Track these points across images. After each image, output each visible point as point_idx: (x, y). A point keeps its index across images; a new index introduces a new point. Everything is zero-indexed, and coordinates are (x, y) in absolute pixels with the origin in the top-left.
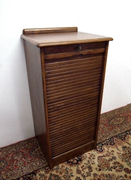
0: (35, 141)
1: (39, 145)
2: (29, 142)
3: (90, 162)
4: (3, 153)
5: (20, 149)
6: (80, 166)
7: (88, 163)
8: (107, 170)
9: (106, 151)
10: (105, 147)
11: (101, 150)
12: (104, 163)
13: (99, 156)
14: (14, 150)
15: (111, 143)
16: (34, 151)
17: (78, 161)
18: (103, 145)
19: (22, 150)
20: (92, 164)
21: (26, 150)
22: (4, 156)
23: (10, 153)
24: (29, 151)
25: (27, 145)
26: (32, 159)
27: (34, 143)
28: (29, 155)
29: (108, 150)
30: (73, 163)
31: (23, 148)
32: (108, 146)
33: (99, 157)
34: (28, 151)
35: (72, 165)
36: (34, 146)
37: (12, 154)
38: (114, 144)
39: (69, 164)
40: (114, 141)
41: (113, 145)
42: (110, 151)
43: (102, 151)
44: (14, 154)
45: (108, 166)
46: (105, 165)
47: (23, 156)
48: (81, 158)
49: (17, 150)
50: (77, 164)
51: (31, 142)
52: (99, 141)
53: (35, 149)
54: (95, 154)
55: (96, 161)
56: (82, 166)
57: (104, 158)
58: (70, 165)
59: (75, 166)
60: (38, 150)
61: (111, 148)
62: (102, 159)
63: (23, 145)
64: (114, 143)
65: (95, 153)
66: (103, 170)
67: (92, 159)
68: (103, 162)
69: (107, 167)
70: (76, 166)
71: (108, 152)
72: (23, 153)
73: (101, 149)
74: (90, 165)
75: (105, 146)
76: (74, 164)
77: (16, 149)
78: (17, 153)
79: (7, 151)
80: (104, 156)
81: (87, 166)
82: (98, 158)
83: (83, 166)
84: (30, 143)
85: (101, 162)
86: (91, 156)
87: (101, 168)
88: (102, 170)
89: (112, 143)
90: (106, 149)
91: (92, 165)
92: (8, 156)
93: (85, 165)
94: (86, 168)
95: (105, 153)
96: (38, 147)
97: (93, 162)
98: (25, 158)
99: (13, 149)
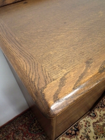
0: (31, 115)
1: (35, 119)
2: (25, 116)
3: (87, 131)
4: (3, 134)
5: (18, 126)
6: (79, 137)
7: (85, 132)
8: (103, 137)
9: (99, 116)
10: (96, 111)
11: (94, 115)
12: (99, 130)
13: (94, 123)
14: (13, 129)
15: (101, 105)
16: (33, 126)
17: (75, 131)
19: (20, 128)
20: (89, 132)
21: (24, 126)
22: (5, 138)
23: (10, 132)
24: (28, 127)
25: (24, 120)
26: (33, 137)
27: (30, 117)
28: (29, 132)
29: (100, 114)
30: (72, 134)
31: (21, 124)
32: (99, 109)
34: (26, 127)
35: (71, 137)
36: (31, 120)
37: (12, 133)
39: (69, 136)
41: (104, 107)
42: (102, 115)
43: (95, 116)
44: (14, 133)
45: (103, 132)
46: (100, 131)
47: (24, 134)
48: (78, 128)
49: (16, 128)
50: (75, 134)
51: (27, 116)
53: (33, 123)
54: (89, 121)
55: (91, 128)
56: (80, 136)
57: (98, 124)
58: (69, 137)
59: (74, 137)
60: (36, 125)
61: (102, 111)
62: (97, 126)
63: (20, 121)
65: (89, 119)
66: (99, 138)
67: (87, 126)
68: (98, 129)
69: (103, 133)
70: (76, 137)
71: (100, 116)
72: (22, 130)
73: (94, 113)
74: (87, 134)
75: (97, 109)
76: (73, 135)
77: (15, 127)
78: (17, 132)
79: (7, 132)
80: (98, 122)
81: (85, 135)
82: (93, 124)
83: (82, 136)
84: (27, 118)
85: (96, 129)
86: (87, 124)
87: (97, 136)
88: (98, 137)
89: (102, 105)
90: (98, 113)
91: (89, 134)
92: (9, 137)
93: (83, 135)
94: (84, 138)
95: (98, 118)
96: (35, 120)
97: (89, 131)
98: (26, 137)
99: (11, 128)
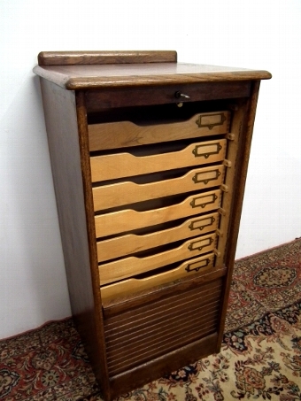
2: (70, 325)
3: (218, 376)
4: (8, 352)
5: (48, 342)
6: (193, 386)
7: (212, 378)
8: (258, 396)
9: (254, 350)
10: (250, 340)
11: (242, 346)
12: (250, 380)
13: (239, 362)
14: (35, 345)
15: (265, 329)
17: (187, 373)
18: (245, 334)
19: (53, 346)
20: (223, 380)
21: (64, 343)
22: (12, 360)
23: (25, 351)
24: (71, 346)
25: (66, 332)
26: (78, 368)
28: (71, 355)
29: (259, 348)
30: (178, 377)
31: (56, 338)
32: (258, 336)
33: (238, 364)
35: (174, 383)
37: (31, 354)
38: (273, 331)
39: (168, 381)
40: (272, 325)
41: (270, 334)
42: (264, 350)
43: (246, 349)
44: (35, 354)
45: (261, 387)
46: (254, 383)
47: (57, 359)
48: (196, 366)
49: (44, 345)
50: (185, 379)
51: (75, 327)
52: (238, 325)
54: (228, 357)
55: (231, 372)
56: (197, 385)
57: (251, 366)
58: (169, 383)
59: (182, 386)
61: (265, 341)
62: (247, 370)
63: (55, 330)
64: (271, 328)
65: (227, 354)
66: (249, 396)
67: (221, 367)
68: (249, 377)
69: (258, 389)
70: (185, 386)
71: (258, 351)
72: (56, 351)
73: (243, 343)
74: (218, 382)
75: (252, 336)
76: (178, 380)
77: (41, 343)
78: (43, 352)
79: (18, 348)
80: (250, 361)
81: (211, 385)
82: (236, 366)
83: (201, 385)
84: (73, 329)
85: (242, 378)
86: (219, 362)
87: (244, 391)
88: (246, 396)
89: (268, 330)
90: (254, 344)
91: (221, 383)
92: (21, 360)
93: (205, 384)
94: (208, 392)
95: (252, 354)
97: (224, 377)
98: (61, 365)
99: (32, 343)
